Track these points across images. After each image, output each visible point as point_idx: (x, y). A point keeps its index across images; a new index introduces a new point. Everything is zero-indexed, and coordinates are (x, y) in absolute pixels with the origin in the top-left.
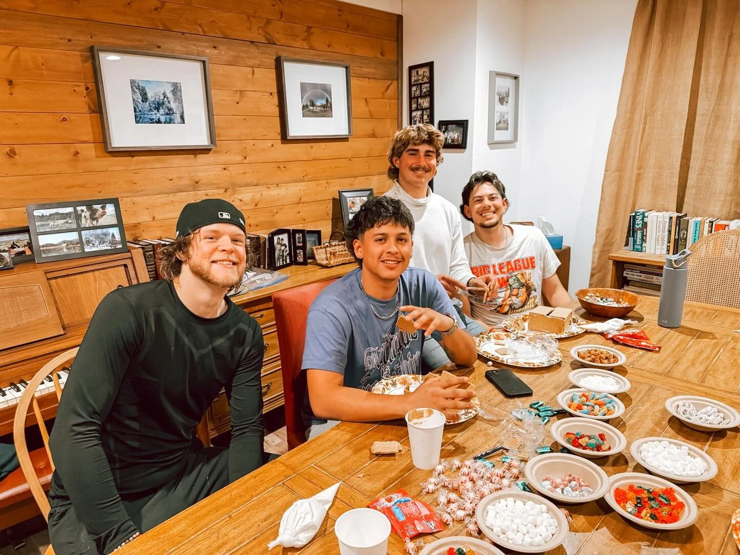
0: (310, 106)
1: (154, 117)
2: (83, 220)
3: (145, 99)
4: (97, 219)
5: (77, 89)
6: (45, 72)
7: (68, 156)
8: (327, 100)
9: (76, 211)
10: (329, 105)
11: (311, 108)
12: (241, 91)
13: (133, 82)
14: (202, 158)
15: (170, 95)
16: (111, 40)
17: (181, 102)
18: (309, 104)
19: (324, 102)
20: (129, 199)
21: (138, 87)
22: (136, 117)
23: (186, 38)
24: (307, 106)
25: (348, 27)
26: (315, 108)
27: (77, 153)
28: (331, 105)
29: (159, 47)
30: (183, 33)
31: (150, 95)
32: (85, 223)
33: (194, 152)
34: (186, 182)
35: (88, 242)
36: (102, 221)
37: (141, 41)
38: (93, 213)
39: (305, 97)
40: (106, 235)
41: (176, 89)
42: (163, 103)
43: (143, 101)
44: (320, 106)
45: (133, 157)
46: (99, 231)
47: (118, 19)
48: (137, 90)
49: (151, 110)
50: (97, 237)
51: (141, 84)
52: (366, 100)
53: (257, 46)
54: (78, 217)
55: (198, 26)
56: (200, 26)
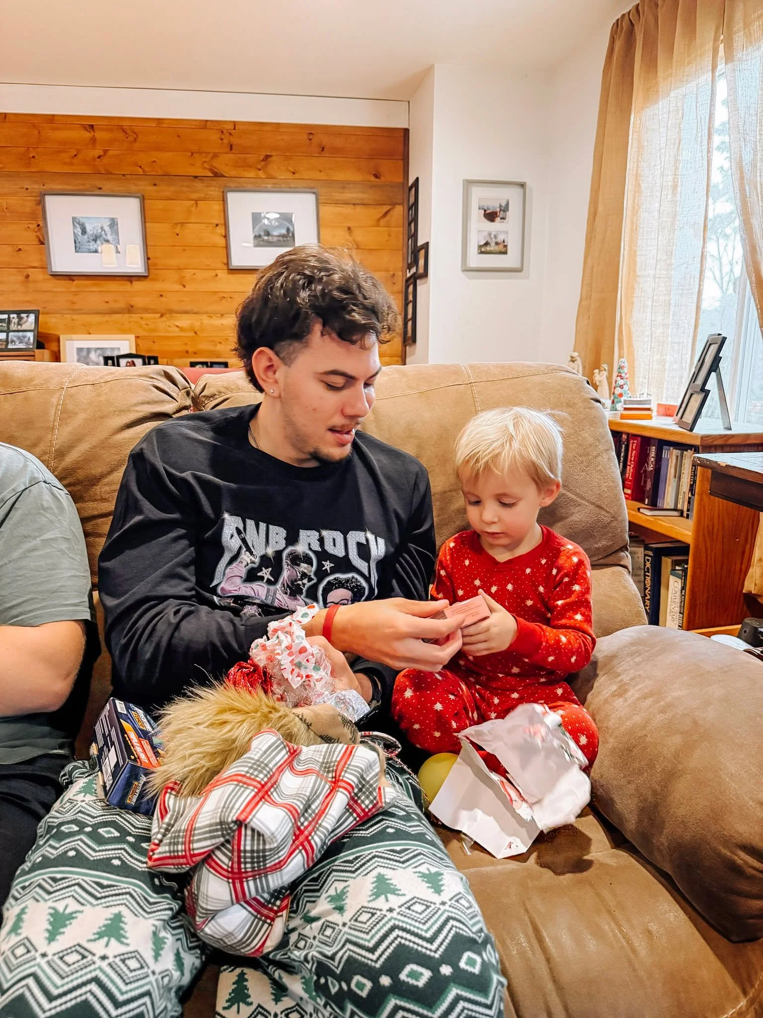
0: (265, 235)
1: (92, 247)
2: (13, 324)
3: (84, 232)
4: (21, 325)
5: (30, 226)
6: (8, 214)
7: (21, 278)
8: (288, 230)
9: (9, 318)
10: (291, 235)
11: (266, 238)
12: (182, 223)
13: (74, 219)
14: (138, 285)
15: (107, 229)
16: (60, 187)
17: (117, 234)
18: (262, 234)
19: (284, 231)
20: (68, 316)
21: (79, 223)
22: (76, 248)
23: (127, 179)
24: (260, 236)
25: (323, 150)
26: (270, 238)
27: (27, 276)
28: (293, 235)
29: (100, 189)
30: (124, 175)
31: (89, 228)
32: (13, 327)
33: (131, 279)
34: (121, 305)
35: (12, 341)
36: (24, 327)
37: (85, 185)
38: (20, 319)
39: (257, 227)
40: (24, 337)
41: (113, 223)
42: (101, 236)
43: (82, 234)
44: (278, 236)
45: (73, 280)
46: (21, 334)
47: (67, 169)
48: (78, 226)
49: (89, 242)
50: (19, 338)
51: (81, 220)
52: (349, 228)
53: (201, 180)
54: (9, 321)
55: (138, 168)
56: (140, 167)
